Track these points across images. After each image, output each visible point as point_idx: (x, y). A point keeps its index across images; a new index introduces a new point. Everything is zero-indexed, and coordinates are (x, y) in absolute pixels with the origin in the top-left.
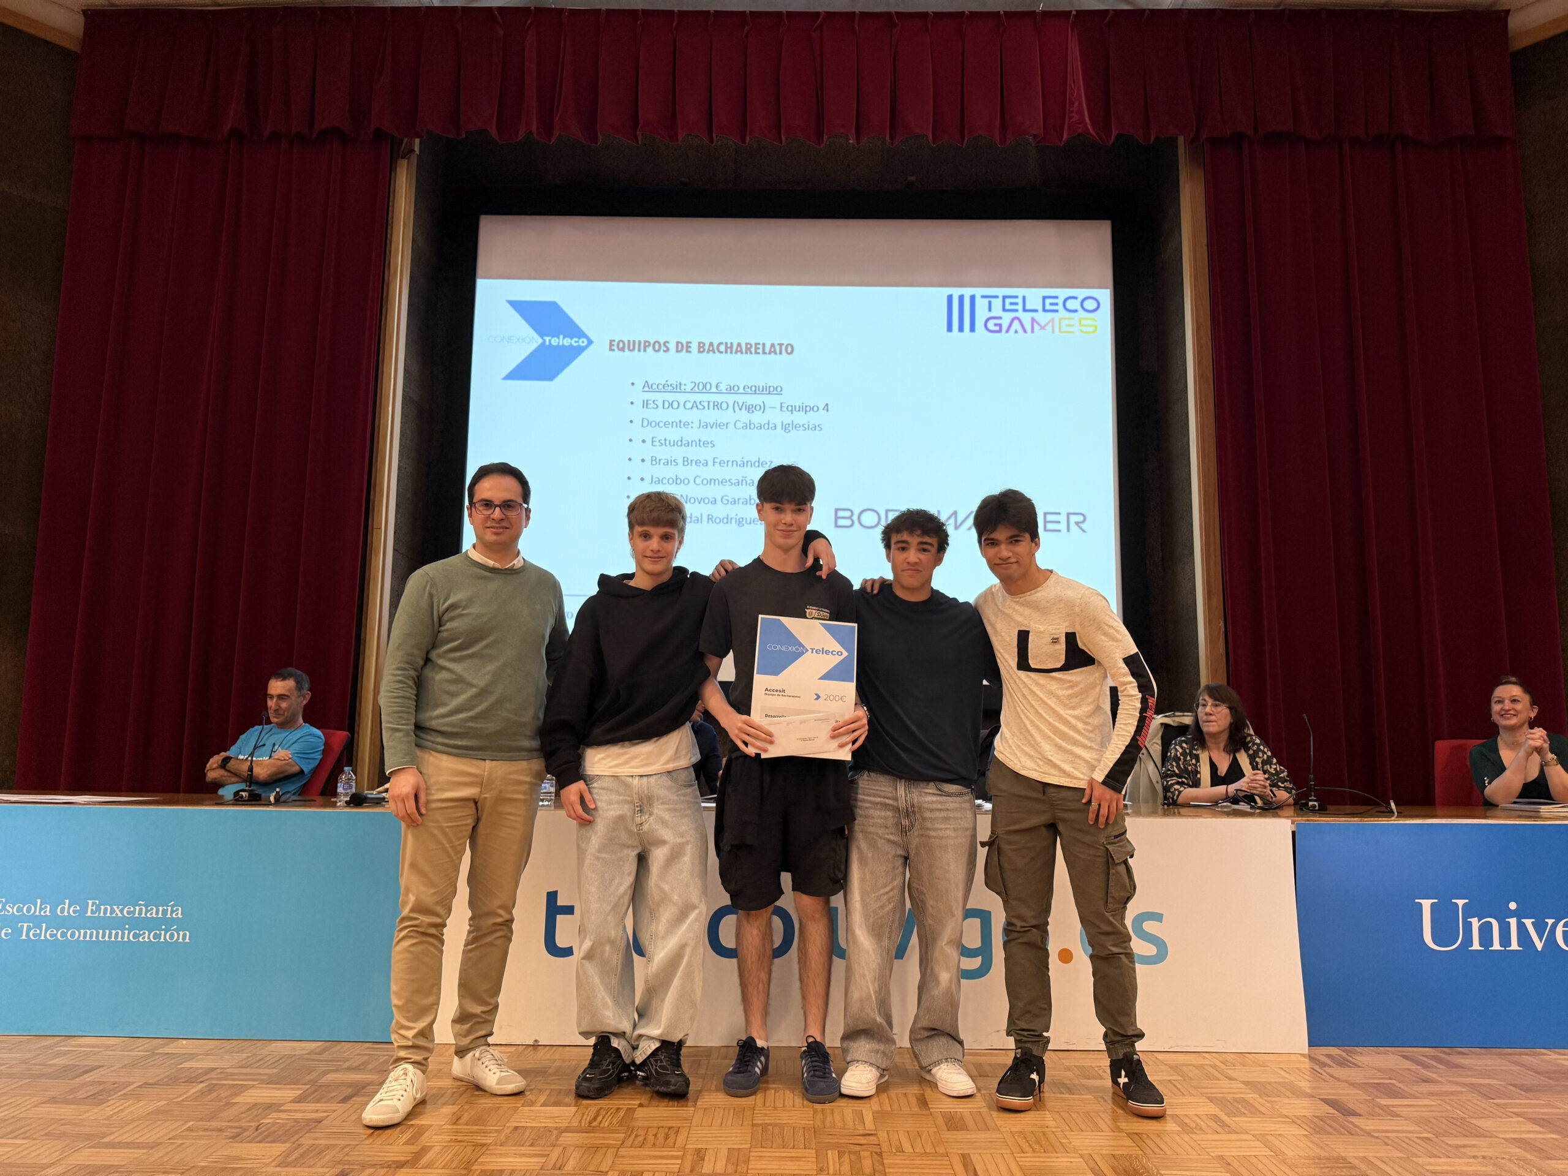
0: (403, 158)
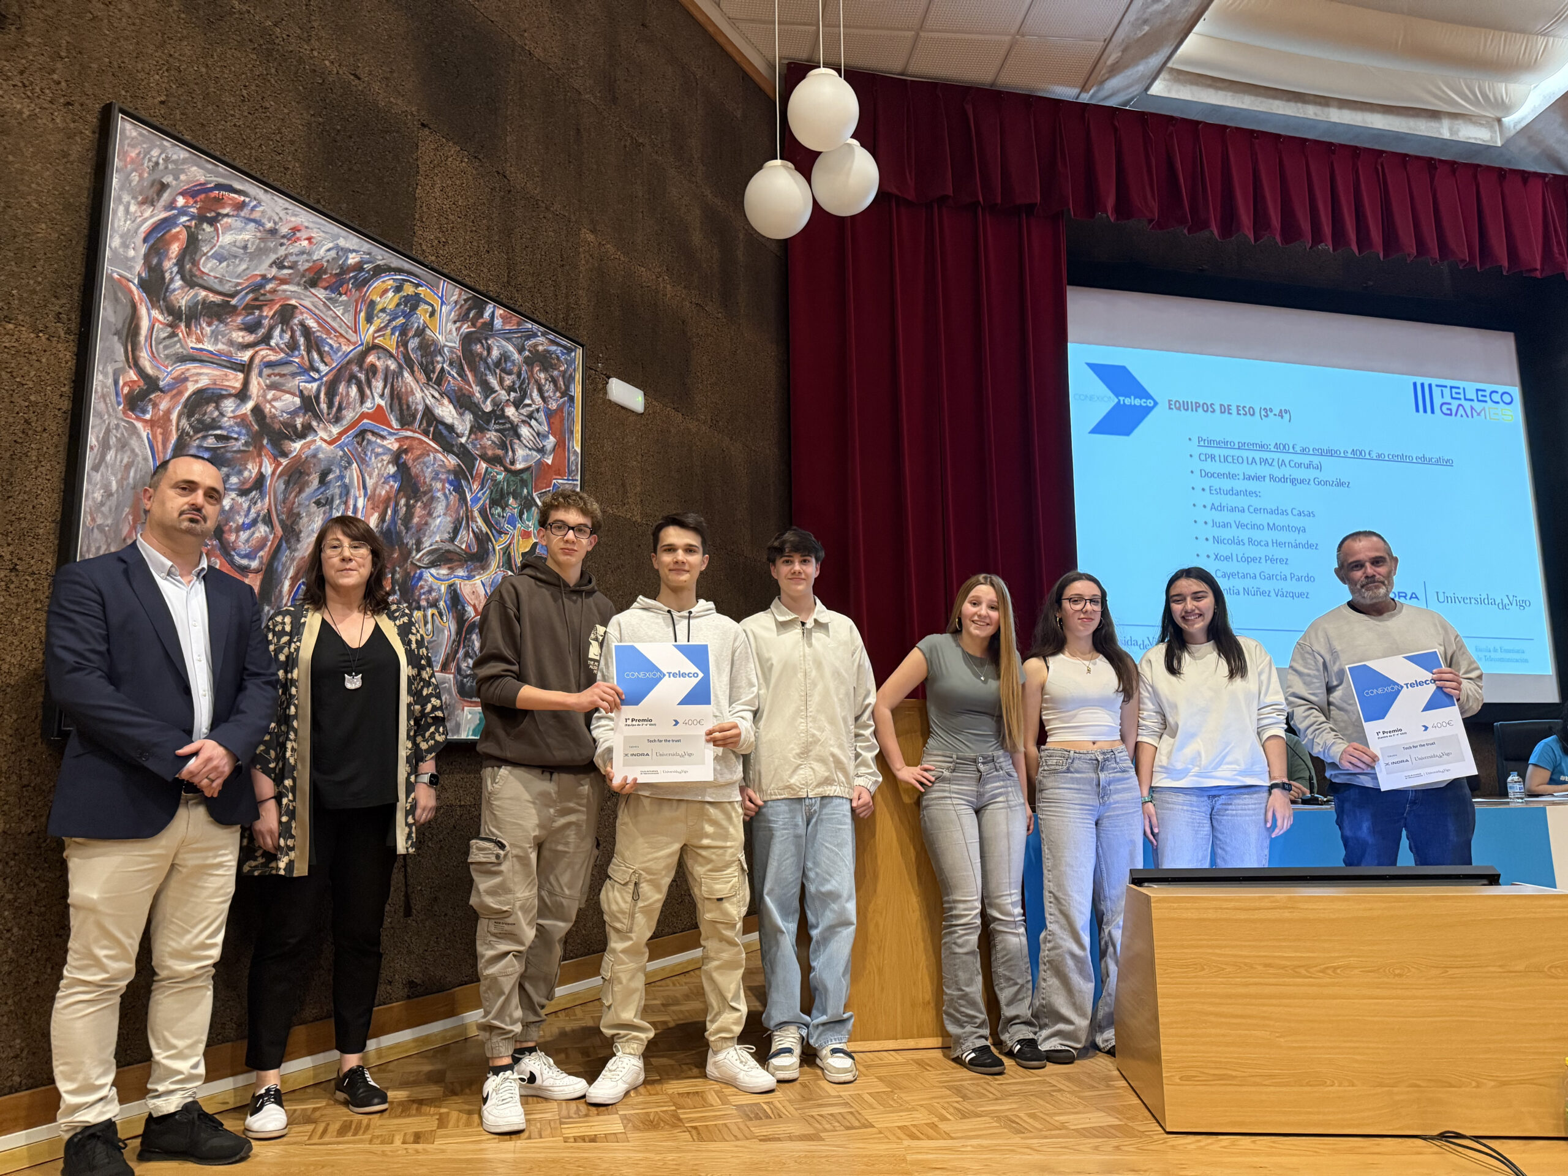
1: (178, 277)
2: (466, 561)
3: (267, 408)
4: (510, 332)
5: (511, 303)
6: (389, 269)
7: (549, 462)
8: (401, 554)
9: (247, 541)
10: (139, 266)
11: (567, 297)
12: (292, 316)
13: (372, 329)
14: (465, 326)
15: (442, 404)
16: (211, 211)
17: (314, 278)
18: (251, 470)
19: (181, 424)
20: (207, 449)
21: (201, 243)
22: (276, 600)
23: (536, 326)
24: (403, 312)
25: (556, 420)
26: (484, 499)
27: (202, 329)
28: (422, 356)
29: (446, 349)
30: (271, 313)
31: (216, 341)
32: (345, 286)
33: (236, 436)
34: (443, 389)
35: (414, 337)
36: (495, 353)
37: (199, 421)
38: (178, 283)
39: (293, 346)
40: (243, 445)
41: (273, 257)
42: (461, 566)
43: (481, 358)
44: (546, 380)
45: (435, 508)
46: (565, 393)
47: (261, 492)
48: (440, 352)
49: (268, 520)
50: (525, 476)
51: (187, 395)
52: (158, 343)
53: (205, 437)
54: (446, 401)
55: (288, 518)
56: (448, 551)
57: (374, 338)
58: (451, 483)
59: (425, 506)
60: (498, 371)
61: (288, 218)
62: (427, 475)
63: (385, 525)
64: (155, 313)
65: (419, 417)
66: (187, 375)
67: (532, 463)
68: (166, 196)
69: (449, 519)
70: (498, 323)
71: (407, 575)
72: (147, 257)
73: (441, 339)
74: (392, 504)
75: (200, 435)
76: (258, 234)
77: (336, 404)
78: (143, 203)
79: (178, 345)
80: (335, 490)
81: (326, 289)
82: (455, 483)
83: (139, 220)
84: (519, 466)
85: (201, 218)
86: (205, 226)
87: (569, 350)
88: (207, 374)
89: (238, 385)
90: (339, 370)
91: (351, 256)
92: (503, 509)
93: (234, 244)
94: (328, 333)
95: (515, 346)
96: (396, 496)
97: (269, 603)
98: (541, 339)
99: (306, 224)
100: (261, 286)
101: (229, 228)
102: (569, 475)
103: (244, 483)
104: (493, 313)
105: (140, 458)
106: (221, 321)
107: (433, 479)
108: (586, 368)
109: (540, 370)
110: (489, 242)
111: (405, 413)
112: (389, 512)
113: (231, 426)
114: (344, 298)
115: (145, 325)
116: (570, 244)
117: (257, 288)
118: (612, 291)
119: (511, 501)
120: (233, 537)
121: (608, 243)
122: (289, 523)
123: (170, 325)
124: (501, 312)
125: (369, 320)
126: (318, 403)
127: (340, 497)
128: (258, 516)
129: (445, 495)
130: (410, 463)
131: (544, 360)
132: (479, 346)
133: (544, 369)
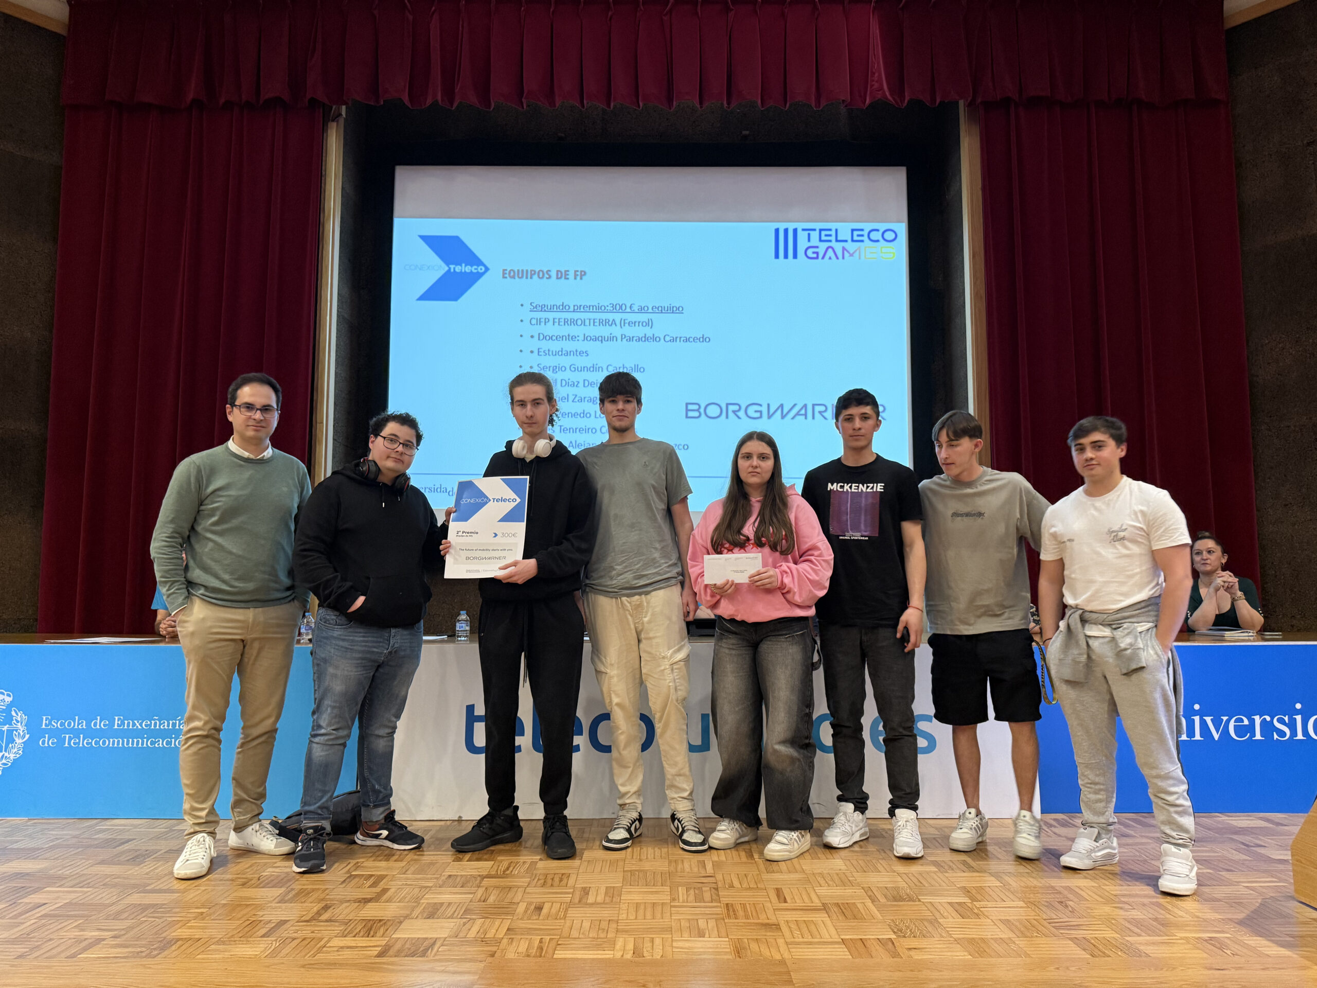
0: (333, 121)
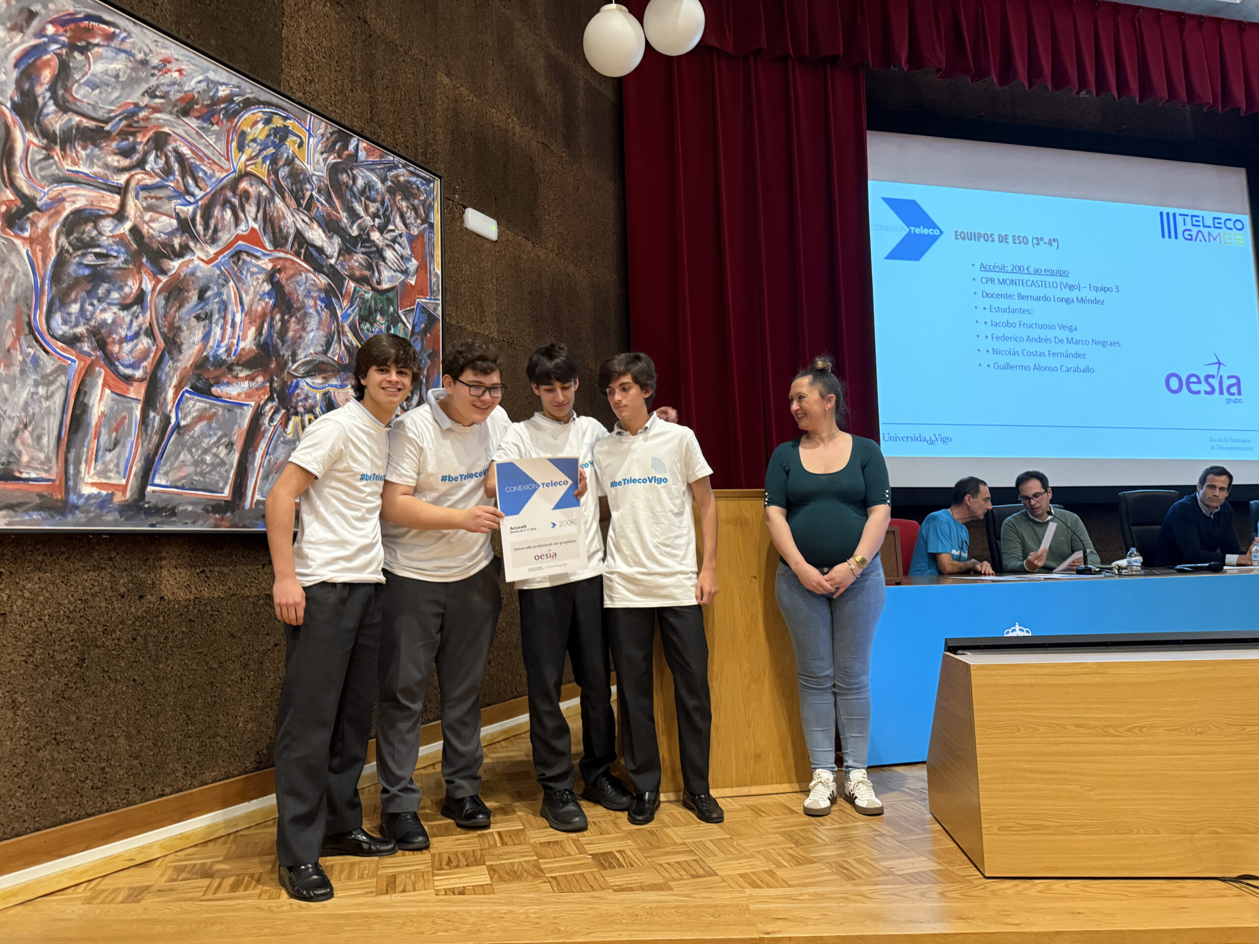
1: (51, 102)
2: (339, 372)
3: (145, 229)
4: (374, 163)
5: (374, 138)
6: (258, 102)
7: (413, 283)
8: (278, 364)
9: (131, 352)
10: (11, 90)
11: (425, 134)
12: (166, 143)
13: (244, 157)
14: (332, 157)
15: (312, 228)
16: (80, 40)
17: (186, 108)
18: (131, 287)
19: (60, 243)
20: (87, 266)
21: (73, 71)
22: (161, 406)
23: (397, 159)
24: (273, 142)
25: (418, 245)
26: (354, 316)
27: (77, 152)
28: (292, 184)
29: (314, 178)
30: (145, 140)
31: (92, 164)
32: (216, 116)
33: (115, 254)
34: (313, 214)
35: (283, 166)
36: (360, 182)
37: (79, 240)
38: (51, 108)
39: (167, 171)
40: (123, 263)
41: (145, 86)
42: (335, 376)
43: (347, 187)
44: (408, 208)
45: (308, 323)
46: (426, 220)
47: (142, 308)
48: (309, 181)
49: (150, 333)
50: (391, 295)
51: (65, 214)
52: (35, 164)
53: (84, 255)
54: (315, 226)
55: (169, 331)
56: (322, 363)
57: (246, 166)
58: (322, 300)
59: (299, 321)
60: (363, 199)
61: (158, 50)
62: (300, 293)
63: (262, 338)
64: (30, 136)
65: (290, 239)
66: (64, 195)
67: (397, 283)
68: (35, 24)
69: (321, 333)
70: (362, 155)
71: (284, 384)
72: (18, 82)
73: (310, 168)
74: (268, 319)
75: (79, 253)
76: (130, 65)
77: (212, 226)
78: (12, 29)
79: (54, 167)
80: (213, 306)
81: (197, 118)
82: (327, 301)
83: (9, 45)
84: (385, 286)
85: (72, 47)
86: (76, 54)
87: (429, 182)
88: (84, 196)
89: (115, 206)
90: (214, 195)
91: (221, 88)
92: (372, 325)
93: (106, 72)
94: (202, 160)
95: (379, 177)
96: (272, 312)
97: (155, 410)
98: (402, 171)
99: (176, 56)
100: (133, 114)
101: (100, 57)
102: (432, 294)
103: (124, 299)
104: (357, 146)
105: (20, 274)
106: (95, 145)
107: (306, 296)
108: (444, 199)
109: (402, 199)
110: (352, 82)
111: (278, 235)
112: (266, 326)
113: (110, 245)
114: (216, 127)
115: (19, 147)
116: (427, 86)
117: (131, 115)
118: (466, 130)
119: (379, 317)
120: (116, 349)
121: (462, 86)
122: (170, 335)
123: (46, 148)
124: (365, 145)
125: (241, 148)
126: (194, 226)
127: (219, 312)
128: (141, 328)
129: (317, 311)
130: (284, 282)
131: (405, 190)
132: (345, 176)
133: (406, 198)
